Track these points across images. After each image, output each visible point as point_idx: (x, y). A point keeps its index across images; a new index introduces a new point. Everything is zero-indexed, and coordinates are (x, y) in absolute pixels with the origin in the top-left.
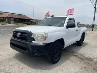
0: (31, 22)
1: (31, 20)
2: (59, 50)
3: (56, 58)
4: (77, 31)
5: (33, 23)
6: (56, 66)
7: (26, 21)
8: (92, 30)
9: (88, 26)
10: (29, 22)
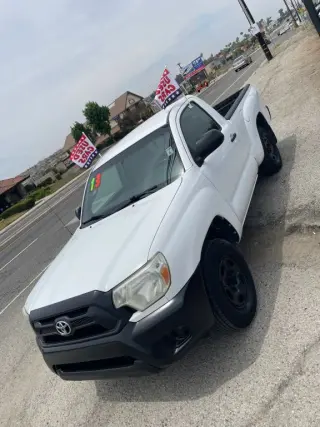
0: (29, 188)
1: (24, 183)
2: (232, 264)
3: (242, 298)
4: (235, 136)
5: (40, 186)
6: (265, 329)
7: (8, 200)
8: (269, 56)
9: (242, 44)
10: (21, 197)
